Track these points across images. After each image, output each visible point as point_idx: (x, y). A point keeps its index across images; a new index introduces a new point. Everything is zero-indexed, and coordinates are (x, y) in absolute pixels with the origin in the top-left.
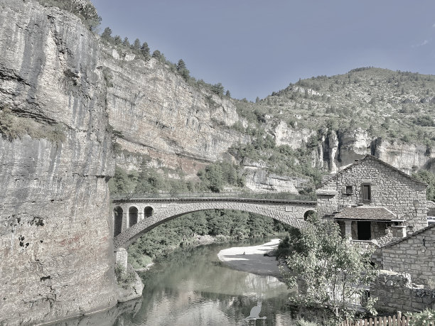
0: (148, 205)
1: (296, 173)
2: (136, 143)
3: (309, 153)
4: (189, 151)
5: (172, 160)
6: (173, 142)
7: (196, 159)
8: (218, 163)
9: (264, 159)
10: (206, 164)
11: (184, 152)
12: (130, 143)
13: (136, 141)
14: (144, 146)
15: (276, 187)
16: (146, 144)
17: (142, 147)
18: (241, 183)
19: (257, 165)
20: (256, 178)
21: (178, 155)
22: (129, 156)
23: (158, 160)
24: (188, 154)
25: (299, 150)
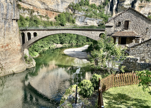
0: (35, 32)
1: (97, 17)
2: (27, 4)
3: (104, 7)
4: (51, 7)
5: (44, 12)
6: (44, 3)
7: (54, 11)
8: (63, 12)
9: (84, 10)
10: (58, 13)
11: (48, 8)
12: (24, 4)
13: (27, 3)
14: (31, 5)
15: (88, 23)
16: (31, 4)
17: (30, 6)
18: (73, 22)
19: (81, 13)
20: (80, 20)
21: (46, 9)
22: (25, 10)
23: (37, 12)
24: (50, 9)
25: (99, 6)
